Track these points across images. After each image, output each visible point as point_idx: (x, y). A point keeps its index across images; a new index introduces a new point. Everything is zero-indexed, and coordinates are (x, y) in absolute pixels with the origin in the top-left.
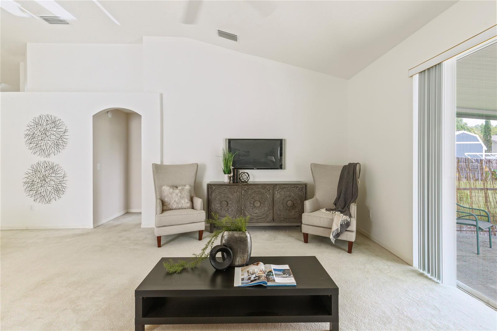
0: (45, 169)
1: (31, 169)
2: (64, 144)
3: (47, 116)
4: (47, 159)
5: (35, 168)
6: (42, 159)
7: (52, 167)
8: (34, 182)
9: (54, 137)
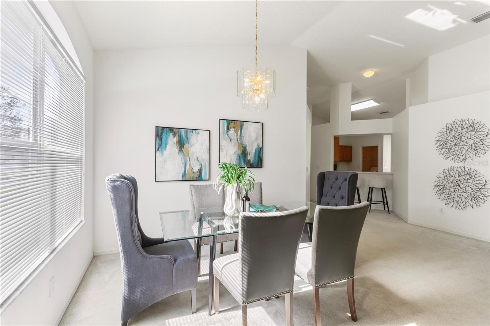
0: (459, 174)
1: (443, 173)
2: (486, 149)
3: (462, 121)
4: (461, 165)
5: (447, 172)
6: (455, 164)
7: (469, 172)
8: (446, 186)
9: (472, 141)
